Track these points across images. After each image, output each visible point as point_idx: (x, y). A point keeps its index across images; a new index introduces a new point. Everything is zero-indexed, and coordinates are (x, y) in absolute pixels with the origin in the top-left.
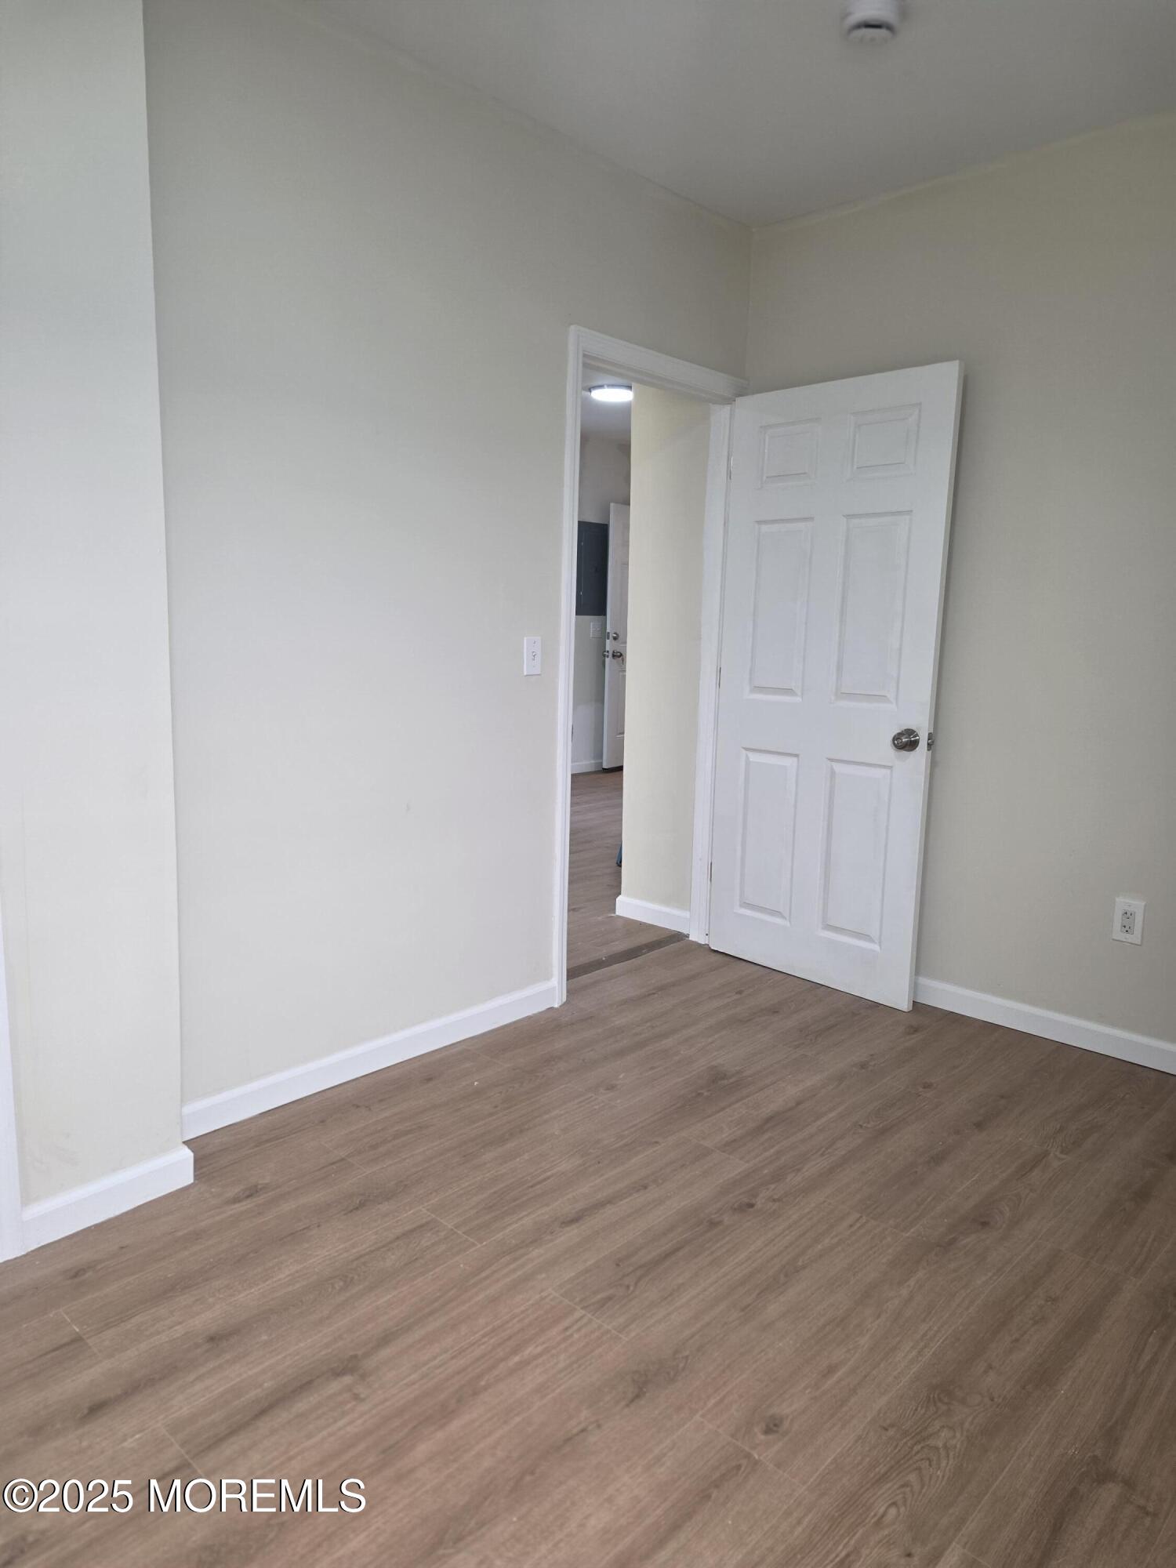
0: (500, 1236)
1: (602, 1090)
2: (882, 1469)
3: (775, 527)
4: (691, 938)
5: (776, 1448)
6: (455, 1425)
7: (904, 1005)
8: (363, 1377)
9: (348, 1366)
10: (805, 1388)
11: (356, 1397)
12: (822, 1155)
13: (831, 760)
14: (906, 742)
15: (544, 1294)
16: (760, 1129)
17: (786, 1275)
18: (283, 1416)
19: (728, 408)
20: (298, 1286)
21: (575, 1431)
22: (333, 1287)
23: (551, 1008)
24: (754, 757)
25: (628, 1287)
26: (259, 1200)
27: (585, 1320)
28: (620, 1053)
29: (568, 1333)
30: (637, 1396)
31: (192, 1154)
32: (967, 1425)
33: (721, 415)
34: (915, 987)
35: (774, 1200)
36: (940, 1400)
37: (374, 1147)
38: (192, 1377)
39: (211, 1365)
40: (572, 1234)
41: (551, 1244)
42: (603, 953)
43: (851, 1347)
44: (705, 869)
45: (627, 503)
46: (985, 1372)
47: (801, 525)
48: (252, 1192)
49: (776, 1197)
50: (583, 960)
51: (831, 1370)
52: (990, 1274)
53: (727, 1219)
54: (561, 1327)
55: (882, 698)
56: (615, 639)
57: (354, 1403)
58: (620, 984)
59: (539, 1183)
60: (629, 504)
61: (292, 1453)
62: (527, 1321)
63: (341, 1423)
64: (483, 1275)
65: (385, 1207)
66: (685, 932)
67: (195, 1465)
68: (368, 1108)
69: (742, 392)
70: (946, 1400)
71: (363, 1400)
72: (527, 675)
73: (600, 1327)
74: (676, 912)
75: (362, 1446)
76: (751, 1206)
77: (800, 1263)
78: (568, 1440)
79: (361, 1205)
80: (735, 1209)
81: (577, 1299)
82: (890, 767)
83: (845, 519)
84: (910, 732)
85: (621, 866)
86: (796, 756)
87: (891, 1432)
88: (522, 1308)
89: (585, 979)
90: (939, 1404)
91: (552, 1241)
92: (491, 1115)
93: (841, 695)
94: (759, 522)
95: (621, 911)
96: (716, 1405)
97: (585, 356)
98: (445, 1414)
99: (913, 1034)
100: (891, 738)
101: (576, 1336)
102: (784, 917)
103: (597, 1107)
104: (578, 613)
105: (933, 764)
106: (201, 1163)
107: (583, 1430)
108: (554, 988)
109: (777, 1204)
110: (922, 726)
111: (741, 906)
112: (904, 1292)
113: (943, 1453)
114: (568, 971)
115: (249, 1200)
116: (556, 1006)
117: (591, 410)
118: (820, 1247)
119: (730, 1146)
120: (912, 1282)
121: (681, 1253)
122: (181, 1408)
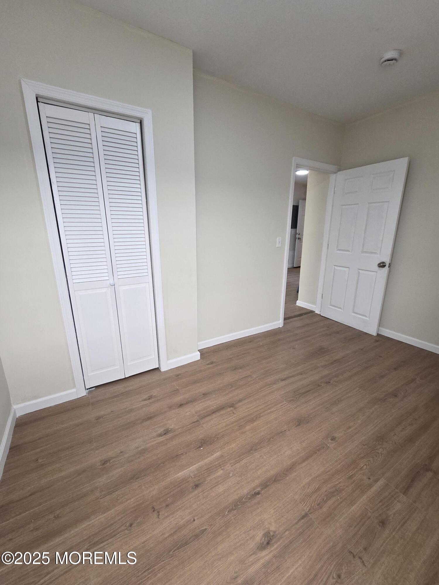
0: (266, 381)
1: (291, 349)
2: (362, 455)
3: (347, 207)
4: (316, 312)
5: (334, 444)
6: (255, 423)
7: (375, 334)
8: (235, 409)
9: (232, 405)
10: (342, 431)
11: (233, 413)
12: (350, 372)
13: (359, 269)
14: (382, 265)
15: (276, 396)
16: (332, 363)
17: (338, 401)
18: (218, 414)
19: (335, 175)
20: (221, 385)
21: (283, 430)
22: (229, 387)
23: (280, 327)
24: (336, 268)
25: (297, 398)
26: (214, 365)
27: (286, 404)
28: (296, 340)
29: (282, 407)
30: (299, 425)
31: (200, 353)
32: (387, 449)
33: (333, 176)
34: (378, 330)
35: (336, 382)
36: (380, 441)
37: (238, 356)
38: (200, 402)
39: (203, 400)
40: (283, 383)
41: (278, 385)
42: (292, 315)
43: (355, 423)
44: (321, 295)
45: (305, 199)
46: (394, 435)
47: (355, 206)
48: (212, 363)
49: (336, 381)
50: (288, 316)
51: (350, 428)
52: (396, 410)
53: (323, 385)
54: (280, 405)
55: (375, 253)
56: (299, 234)
57: (233, 414)
58: (297, 323)
59: (276, 370)
60: (306, 200)
61: (220, 423)
62: (272, 402)
63: (230, 418)
64: (262, 390)
65: (240, 370)
66: (314, 311)
67: (200, 421)
68: (237, 347)
69: (339, 170)
70: (382, 441)
71: (235, 414)
72: (277, 247)
73: (290, 407)
74: (313, 306)
75: (235, 424)
76: (330, 382)
77: (342, 399)
78: (281, 432)
79: (235, 369)
80: (325, 383)
81: (284, 399)
82: (377, 272)
83: (368, 204)
84: (383, 263)
85: (298, 292)
86: (349, 268)
87: (366, 446)
88: (271, 399)
89: (288, 321)
90: (380, 442)
91: (279, 384)
92: (265, 352)
93: (363, 252)
94: (342, 205)
95: (297, 304)
96: (319, 431)
97: (297, 165)
98: (252, 421)
99: (377, 342)
100: (378, 264)
101: (284, 408)
102: (342, 309)
103: (290, 353)
104: (291, 228)
105: (390, 272)
106: (201, 355)
107: (285, 431)
108: (280, 323)
109: (336, 383)
110: (387, 260)
111: (330, 305)
112: (371, 411)
113: (380, 454)
114: (284, 318)
115: (211, 365)
116: (281, 327)
117: (297, 177)
118: (347, 396)
119: (324, 366)
120: (373, 409)
121: (311, 391)
122: (198, 408)
